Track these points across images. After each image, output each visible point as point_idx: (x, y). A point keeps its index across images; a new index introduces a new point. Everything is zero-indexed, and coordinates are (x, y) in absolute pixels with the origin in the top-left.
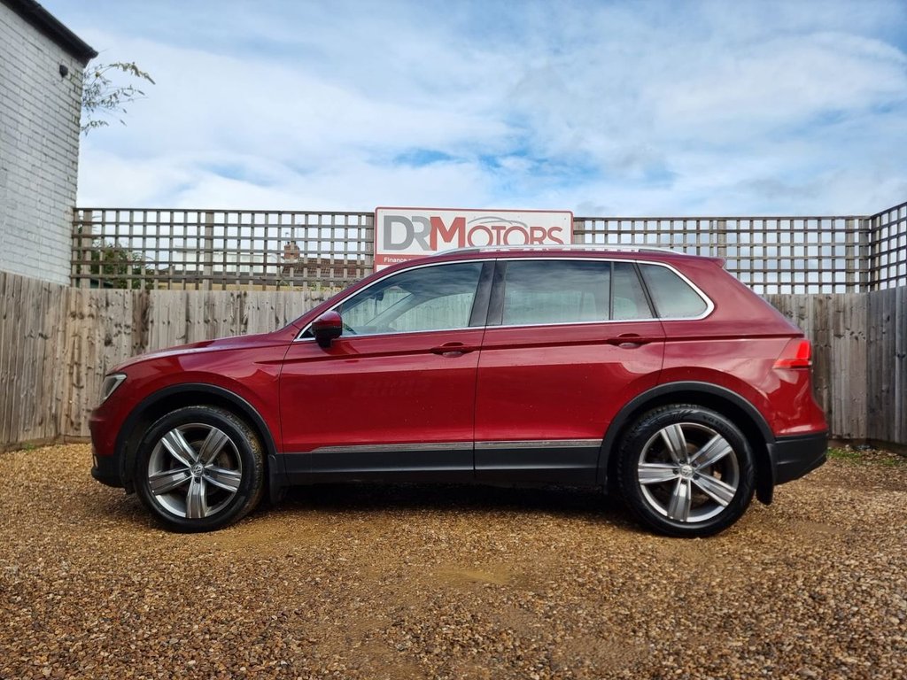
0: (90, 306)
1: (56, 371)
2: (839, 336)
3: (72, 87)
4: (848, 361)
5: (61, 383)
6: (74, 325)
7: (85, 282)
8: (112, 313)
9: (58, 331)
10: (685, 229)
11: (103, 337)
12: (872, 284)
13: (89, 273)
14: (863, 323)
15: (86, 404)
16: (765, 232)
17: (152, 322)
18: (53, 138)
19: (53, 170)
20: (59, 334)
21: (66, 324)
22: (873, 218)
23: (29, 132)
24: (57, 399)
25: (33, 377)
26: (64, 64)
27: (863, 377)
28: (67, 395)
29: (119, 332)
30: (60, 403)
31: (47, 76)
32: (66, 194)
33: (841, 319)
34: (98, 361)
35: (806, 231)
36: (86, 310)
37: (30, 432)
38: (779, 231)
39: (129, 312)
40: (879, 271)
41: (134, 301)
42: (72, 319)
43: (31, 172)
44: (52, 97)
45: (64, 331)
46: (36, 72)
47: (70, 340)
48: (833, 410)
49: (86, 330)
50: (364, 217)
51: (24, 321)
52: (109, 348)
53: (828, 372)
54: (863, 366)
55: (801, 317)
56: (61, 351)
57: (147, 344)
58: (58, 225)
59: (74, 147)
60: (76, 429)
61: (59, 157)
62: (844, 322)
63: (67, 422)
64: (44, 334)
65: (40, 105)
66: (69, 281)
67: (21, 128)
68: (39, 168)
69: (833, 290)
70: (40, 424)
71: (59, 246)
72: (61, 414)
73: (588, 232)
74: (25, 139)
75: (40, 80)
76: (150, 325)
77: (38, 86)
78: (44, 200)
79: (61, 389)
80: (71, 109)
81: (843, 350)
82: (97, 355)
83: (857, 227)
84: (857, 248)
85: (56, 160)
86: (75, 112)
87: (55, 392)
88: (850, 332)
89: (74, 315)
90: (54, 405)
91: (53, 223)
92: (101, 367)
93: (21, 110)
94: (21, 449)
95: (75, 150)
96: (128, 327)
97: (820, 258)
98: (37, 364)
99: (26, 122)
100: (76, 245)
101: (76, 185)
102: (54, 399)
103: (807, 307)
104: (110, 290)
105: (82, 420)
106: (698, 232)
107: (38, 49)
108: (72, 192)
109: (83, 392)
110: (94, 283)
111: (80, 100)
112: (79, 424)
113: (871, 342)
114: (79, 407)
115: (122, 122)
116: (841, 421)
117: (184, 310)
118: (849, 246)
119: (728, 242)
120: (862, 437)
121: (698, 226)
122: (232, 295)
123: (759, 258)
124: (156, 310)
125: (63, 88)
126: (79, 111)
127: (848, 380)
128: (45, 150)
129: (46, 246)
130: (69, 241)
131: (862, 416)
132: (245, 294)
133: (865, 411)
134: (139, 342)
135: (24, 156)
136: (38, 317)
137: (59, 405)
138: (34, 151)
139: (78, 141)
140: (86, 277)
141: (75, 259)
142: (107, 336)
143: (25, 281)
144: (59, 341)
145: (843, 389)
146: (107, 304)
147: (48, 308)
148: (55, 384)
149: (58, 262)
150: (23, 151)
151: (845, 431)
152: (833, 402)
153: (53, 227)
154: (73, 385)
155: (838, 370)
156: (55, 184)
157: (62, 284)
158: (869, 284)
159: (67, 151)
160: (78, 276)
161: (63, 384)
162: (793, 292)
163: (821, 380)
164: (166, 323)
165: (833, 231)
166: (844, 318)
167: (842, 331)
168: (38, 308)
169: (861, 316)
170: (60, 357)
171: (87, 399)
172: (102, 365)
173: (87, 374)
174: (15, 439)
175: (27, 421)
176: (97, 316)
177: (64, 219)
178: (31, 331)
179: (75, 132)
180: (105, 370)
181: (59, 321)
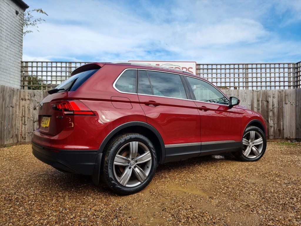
0: (28, 96)
1: (17, 119)
2: (286, 104)
3: (20, 19)
4: (289, 112)
5: (18, 123)
6: (23, 103)
7: (26, 88)
8: (36, 98)
9: (17, 105)
10: (234, 68)
11: (33, 107)
12: (297, 86)
13: (27, 84)
14: (294, 99)
16: (261, 68)
18: (14, 36)
19: (14, 48)
20: (18, 106)
21: (20, 102)
22: (297, 64)
23: (6, 34)
24: (17, 129)
25: (9, 121)
26: (17, 10)
27: (294, 118)
28: (21, 127)
29: (39, 105)
30: (18, 130)
31: (11, 14)
32: (19, 57)
33: (287, 98)
34: (31, 115)
35: (275, 68)
36: (27, 98)
37: (9, 141)
38: (266, 68)
39: (42, 98)
40: (299, 81)
41: (43, 94)
42: (22, 101)
43: (7, 49)
44: (13, 22)
45: (19, 105)
46: (8, 13)
47: (21, 108)
48: (284, 129)
49: (27, 104)
51: (5, 101)
52: (35, 111)
53: (283, 116)
54: (294, 114)
55: (274, 97)
56: (18, 112)
58: (16, 68)
59: (21, 40)
60: (24, 139)
61: (16, 43)
62: (288, 99)
63: (21, 137)
64: (12, 106)
65: (9, 25)
66: (20, 87)
67: (3, 33)
68: (9, 47)
69: (284, 88)
70: (12, 138)
71: (17, 75)
72: (19, 134)
73: (201, 69)
74: (4, 36)
75: (9, 16)
77: (8, 18)
78: (11, 58)
79: (18, 125)
80: (20, 26)
81: (287, 109)
82: (31, 113)
83: (292, 67)
84: (292, 74)
85: (15, 44)
86: (21, 28)
87: (16, 126)
88: (290, 102)
89: (22, 99)
90: (16, 131)
91: (14, 67)
92: (32, 118)
93: (3, 26)
94: (5, 147)
95: (21, 41)
97: (279, 77)
98: (10, 117)
99: (5, 31)
101: (22, 53)
102: (16, 129)
103: (275, 94)
104: (35, 91)
105: (26, 136)
106: (239, 69)
107: (8, 4)
108: (21, 56)
109: (26, 126)
110: (29, 88)
111: (23, 23)
112: (25, 138)
113: (297, 106)
114: (25, 132)
115: (38, 31)
118: (289, 73)
119: (249, 72)
120: (294, 138)
121: (239, 67)
123: (259, 77)
125: (17, 19)
126: (23, 27)
127: (289, 119)
128: (11, 41)
129: (12, 75)
130: (20, 73)
131: (294, 130)
135: (4, 43)
136: (10, 100)
137: (18, 131)
138: (7, 41)
139: (22, 38)
140: (26, 86)
141: (22, 79)
142: (34, 106)
143: (5, 87)
144: (18, 108)
145: (288, 122)
146: (34, 95)
147: (14, 97)
148: (17, 123)
149: (17, 80)
150: (4, 41)
152: (284, 126)
153: (14, 68)
154: (23, 124)
155: (286, 115)
156: (15, 53)
157: (18, 88)
158: (296, 86)
159: (19, 41)
160: (23, 85)
162: (271, 89)
163: (280, 119)
165: (284, 68)
166: (288, 98)
167: (287, 102)
168: (10, 97)
169: (293, 97)
170: (18, 114)
171: (28, 129)
172: (33, 117)
173: (27, 120)
174: (3, 143)
175: (7, 137)
176: (31, 100)
177: (18, 65)
178: (8, 105)
179: (21, 34)
180: (34, 119)
181: (17, 102)
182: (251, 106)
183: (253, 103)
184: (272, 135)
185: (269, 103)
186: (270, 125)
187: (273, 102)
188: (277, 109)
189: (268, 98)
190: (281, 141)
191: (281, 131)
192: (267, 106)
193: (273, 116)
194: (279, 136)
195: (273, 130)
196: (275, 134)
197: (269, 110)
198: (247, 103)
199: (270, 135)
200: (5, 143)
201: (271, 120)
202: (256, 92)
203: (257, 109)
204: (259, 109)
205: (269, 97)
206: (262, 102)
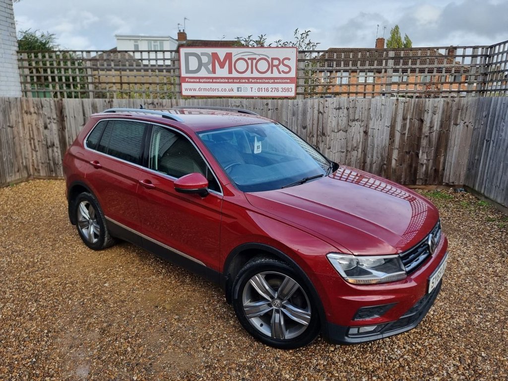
0: (34, 107)
1: (22, 144)
2: (456, 124)
4: (459, 140)
5: (26, 149)
6: (27, 118)
7: (30, 94)
8: (46, 111)
9: (19, 122)
11: (43, 125)
12: (482, 92)
13: (30, 89)
14: (473, 117)
15: (41, 159)
17: (66, 116)
20: (20, 124)
21: (23, 118)
22: (491, 47)
24: (26, 158)
27: (467, 150)
28: (30, 155)
29: (50, 122)
30: (27, 160)
34: (43, 138)
36: (32, 110)
37: (13, 176)
39: (54, 111)
40: (488, 83)
41: (55, 105)
42: (25, 115)
45: (23, 122)
47: (27, 126)
48: (446, 168)
49: (34, 120)
50: (173, 53)
52: (47, 130)
53: (446, 146)
54: (469, 142)
55: (434, 113)
56: (23, 133)
57: (65, 128)
58: (9, 63)
59: (11, 14)
60: (38, 172)
62: (461, 116)
63: (33, 168)
64: (11, 125)
66: (21, 94)
69: (458, 96)
70: (18, 171)
71: (12, 75)
72: (29, 165)
73: (307, 60)
76: (65, 118)
79: (27, 153)
81: (457, 134)
82: (42, 134)
83: (480, 53)
87: (23, 154)
88: (463, 122)
89: (27, 113)
90: (24, 161)
91: (5, 62)
94: (9, 186)
95: (11, 16)
96: (54, 119)
98: (10, 142)
100: (21, 73)
102: (24, 159)
103: (439, 106)
104: (42, 99)
105: (40, 168)
108: (14, 41)
109: (38, 153)
110: (34, 95)
112: (39, 170)
113: (475, 129)
114: (37, 161)
116: (450, 175)
117: (81, 110)
118: (472, 67)
120: (461, 184)
122: (105, 101)
124: (67, 110)
127: (458, 151)
129: (3, 76)
130: (17, 71)
131: (463, 172)
132: (112, 101)
133: (465, 169)
134: (61, 127)
136: (5, 117)
139: (12, 10)
141: (22, 81)
142: (45, 124)
144: (21, 128)
145: (454, 157)
146: (42, 107)
147: (11, 111)
148: (23, 151)
149: (13, 84)
151: (451, 181)
152: (447, 164)
153: (6, 65)
154: (33, 150)
155: (452, 145)
157: (16, 96)
159: (7, 17)
160: (25, 90)
161: (27, 149)
163: (441, 151)
164: (73, 117)
165: (464, 56)
166: (462, 113)
167: (459, 121)
168: (4, 112)
169: (472, 112)
170: (23, 136)
171: (41, 157)
172: (45, 140)
173: (38, 144)
174: (4, 181)
175: (10, 171)
176: (38, 113)
177: (12, 59)
178: (3, 125)
179: (9, 4)
180: (47, 142)
181: (18, 117)
182: (389, 129)
183: (394, 123)
184: (421, 179)
185: (425, 123)
186: (421, 162)
187: (431, 122)
188: (437, 135)
189: (424, 113)
190: (436, 188)
191: (438, 172)
192: (420, 129)
193: (428, 146)
194: (434, 180)
195: (425, 170)
196: (427, 177)
197: (423, 136)
198: (384, 122)
199: (418, 178)
200: (8, 180)
201: (423, 152)
202: (403, 104)
203: (401, 134)
204: (405, 134)
205: (426, 113)
206: (410, 122)
